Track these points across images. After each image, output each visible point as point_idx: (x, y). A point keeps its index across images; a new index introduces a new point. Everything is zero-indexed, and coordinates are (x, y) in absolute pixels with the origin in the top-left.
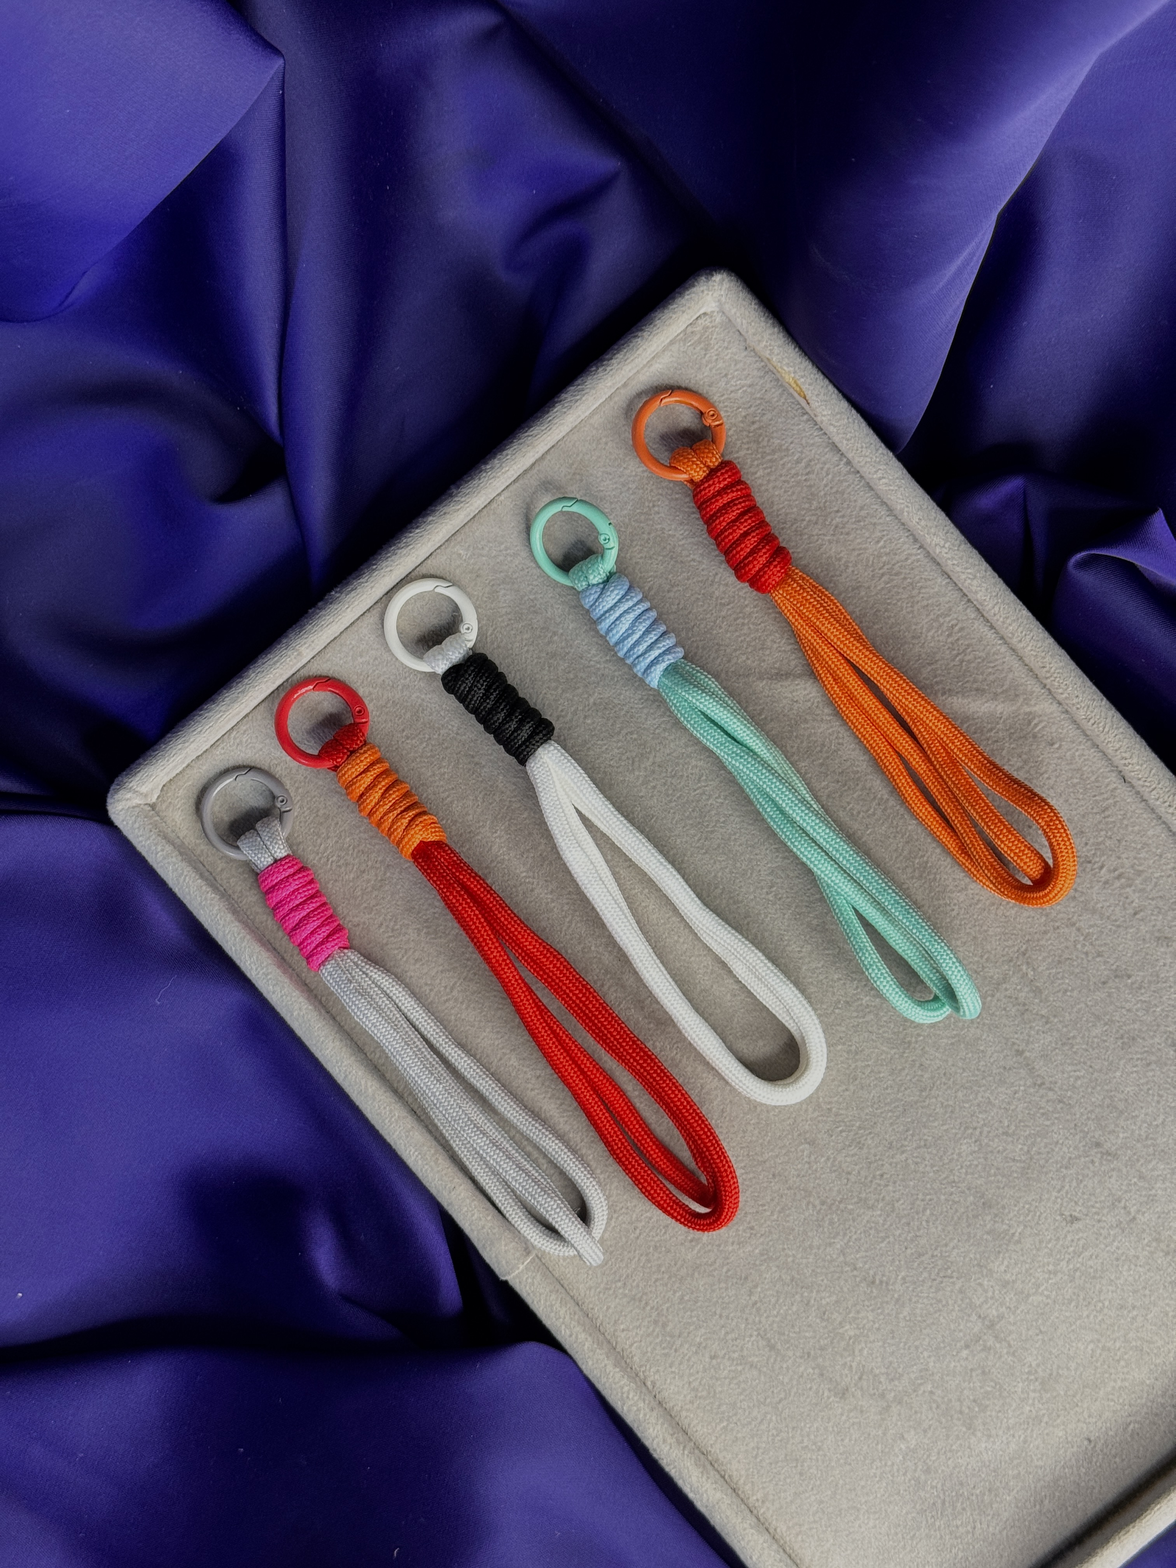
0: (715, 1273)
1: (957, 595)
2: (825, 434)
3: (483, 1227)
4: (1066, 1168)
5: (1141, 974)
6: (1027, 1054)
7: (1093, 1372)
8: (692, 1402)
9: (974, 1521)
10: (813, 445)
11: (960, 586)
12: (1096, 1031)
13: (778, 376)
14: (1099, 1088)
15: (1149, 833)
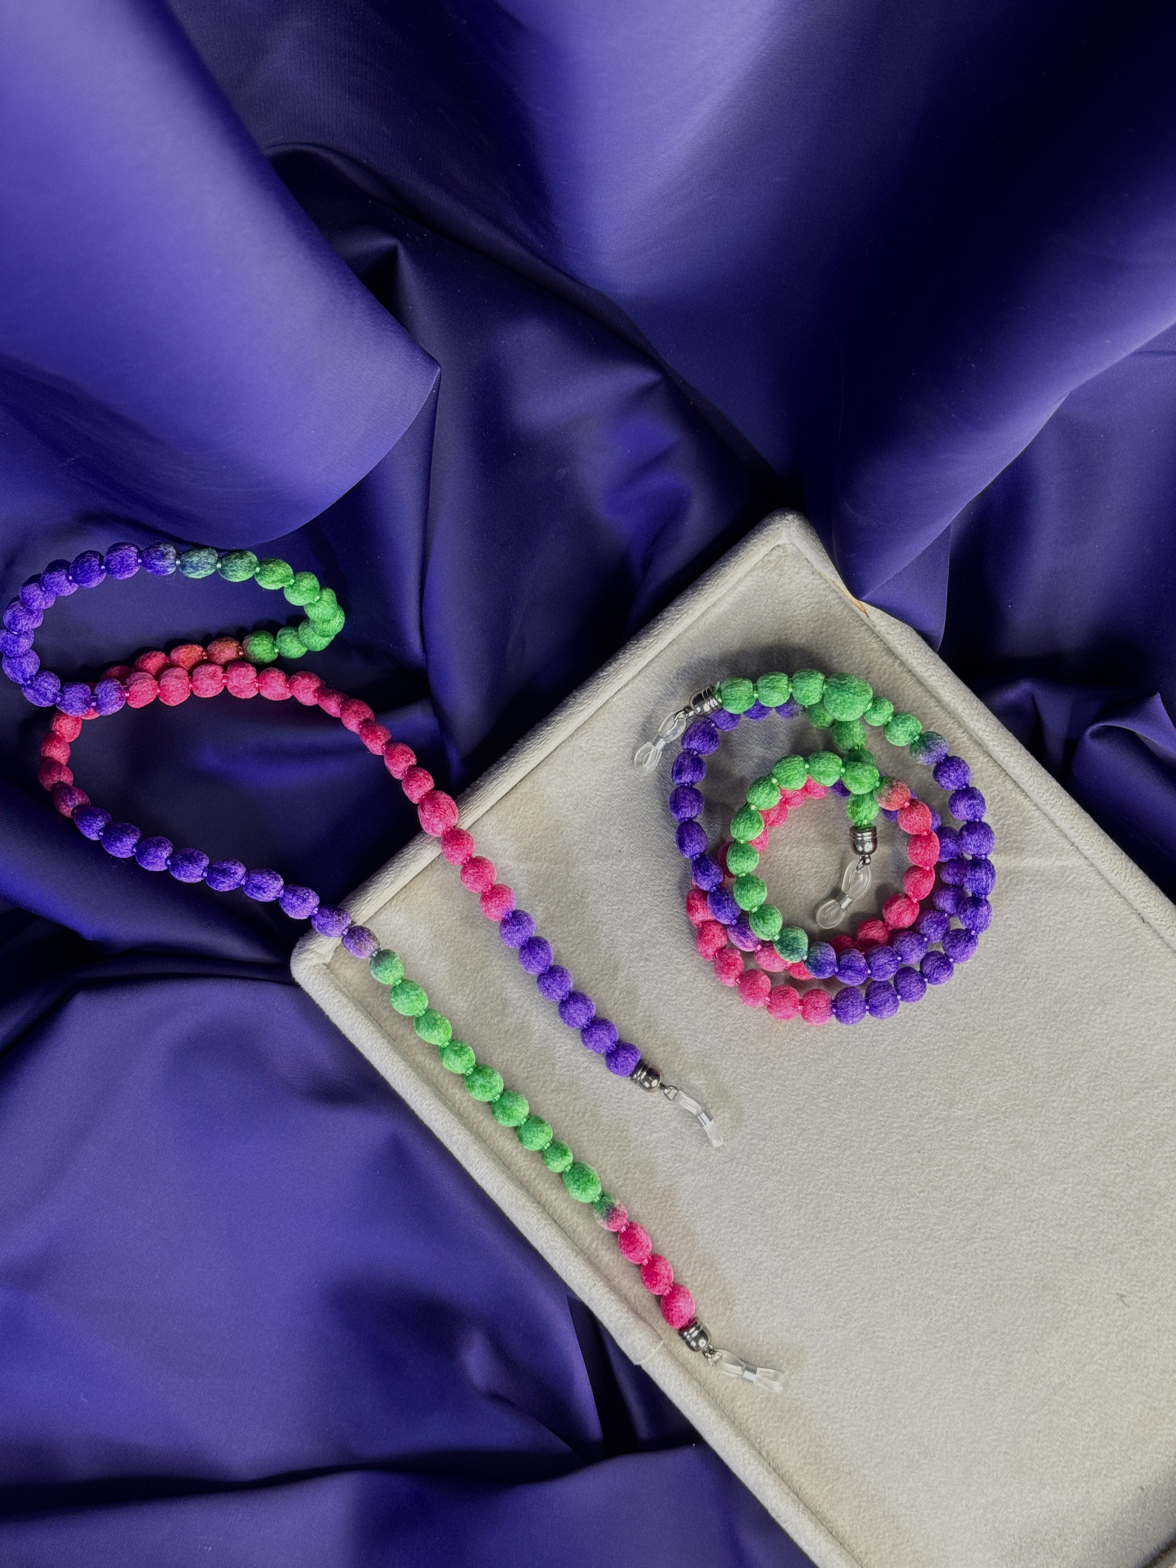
2: (881, 640)
4: (1111, 1253)
7: (1142, 1429)
8: (801, 1468)
10: (872, 649)
12: (1131, 1134)
13: (841, 594)
14: (1136, 1183)
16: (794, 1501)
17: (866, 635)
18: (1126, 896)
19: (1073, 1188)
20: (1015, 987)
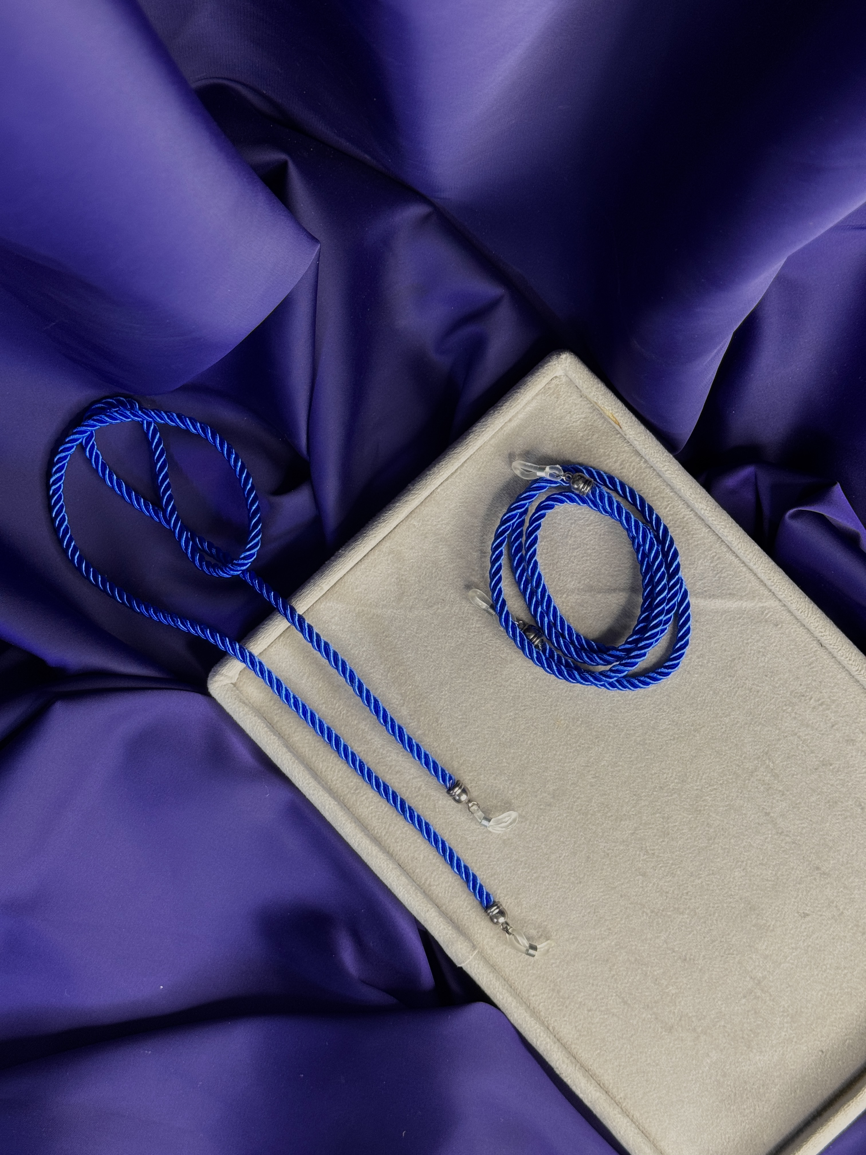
0: (588, 958)
1: (715, 538)
2: (631, 445)
3: (447, 934)
4: (799, 884)
5: (838, 762)
6: (772, 815)
7: (822, 1009)
8: (577, 1039)
9: (755, 1105)
10: (624, 452)
11: (717, 532)
12: (813, 799)
13: (602, 412)
14: (817, 834)
15: (838, 676)
16: (572, 1063)
17: (620, 441)
18: (809, 628)
19: (772, 837)
20: (729, 695)
